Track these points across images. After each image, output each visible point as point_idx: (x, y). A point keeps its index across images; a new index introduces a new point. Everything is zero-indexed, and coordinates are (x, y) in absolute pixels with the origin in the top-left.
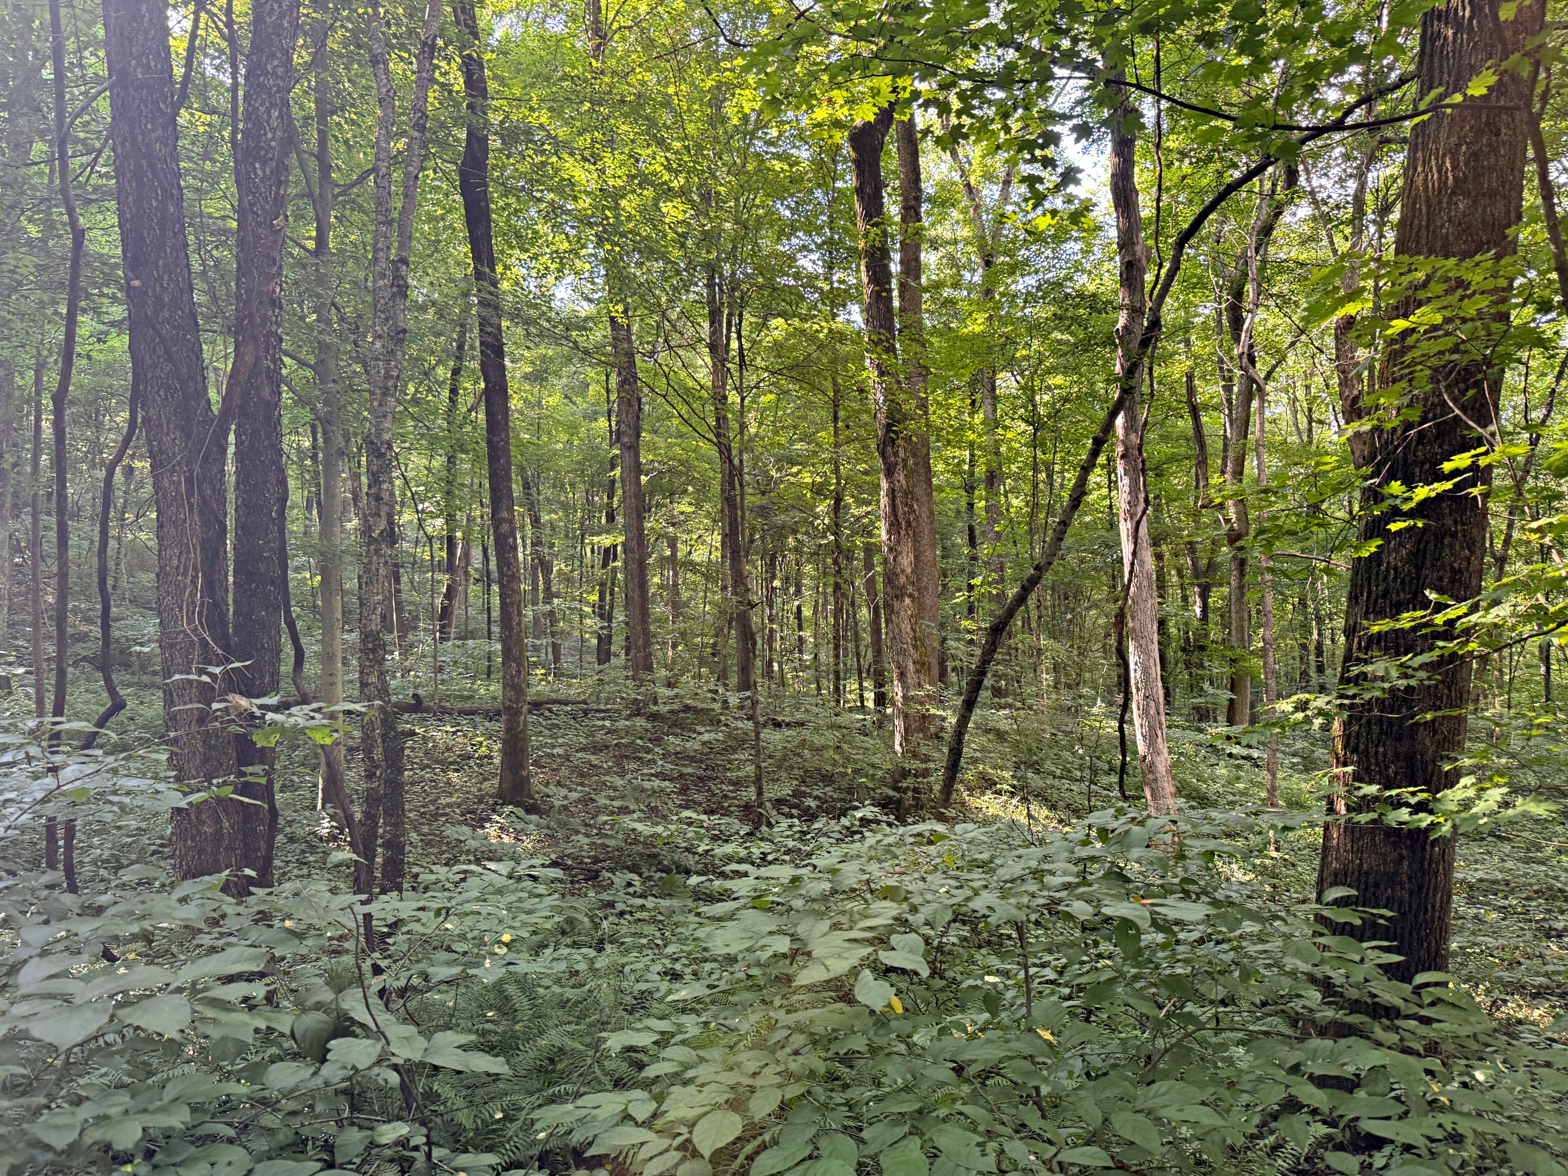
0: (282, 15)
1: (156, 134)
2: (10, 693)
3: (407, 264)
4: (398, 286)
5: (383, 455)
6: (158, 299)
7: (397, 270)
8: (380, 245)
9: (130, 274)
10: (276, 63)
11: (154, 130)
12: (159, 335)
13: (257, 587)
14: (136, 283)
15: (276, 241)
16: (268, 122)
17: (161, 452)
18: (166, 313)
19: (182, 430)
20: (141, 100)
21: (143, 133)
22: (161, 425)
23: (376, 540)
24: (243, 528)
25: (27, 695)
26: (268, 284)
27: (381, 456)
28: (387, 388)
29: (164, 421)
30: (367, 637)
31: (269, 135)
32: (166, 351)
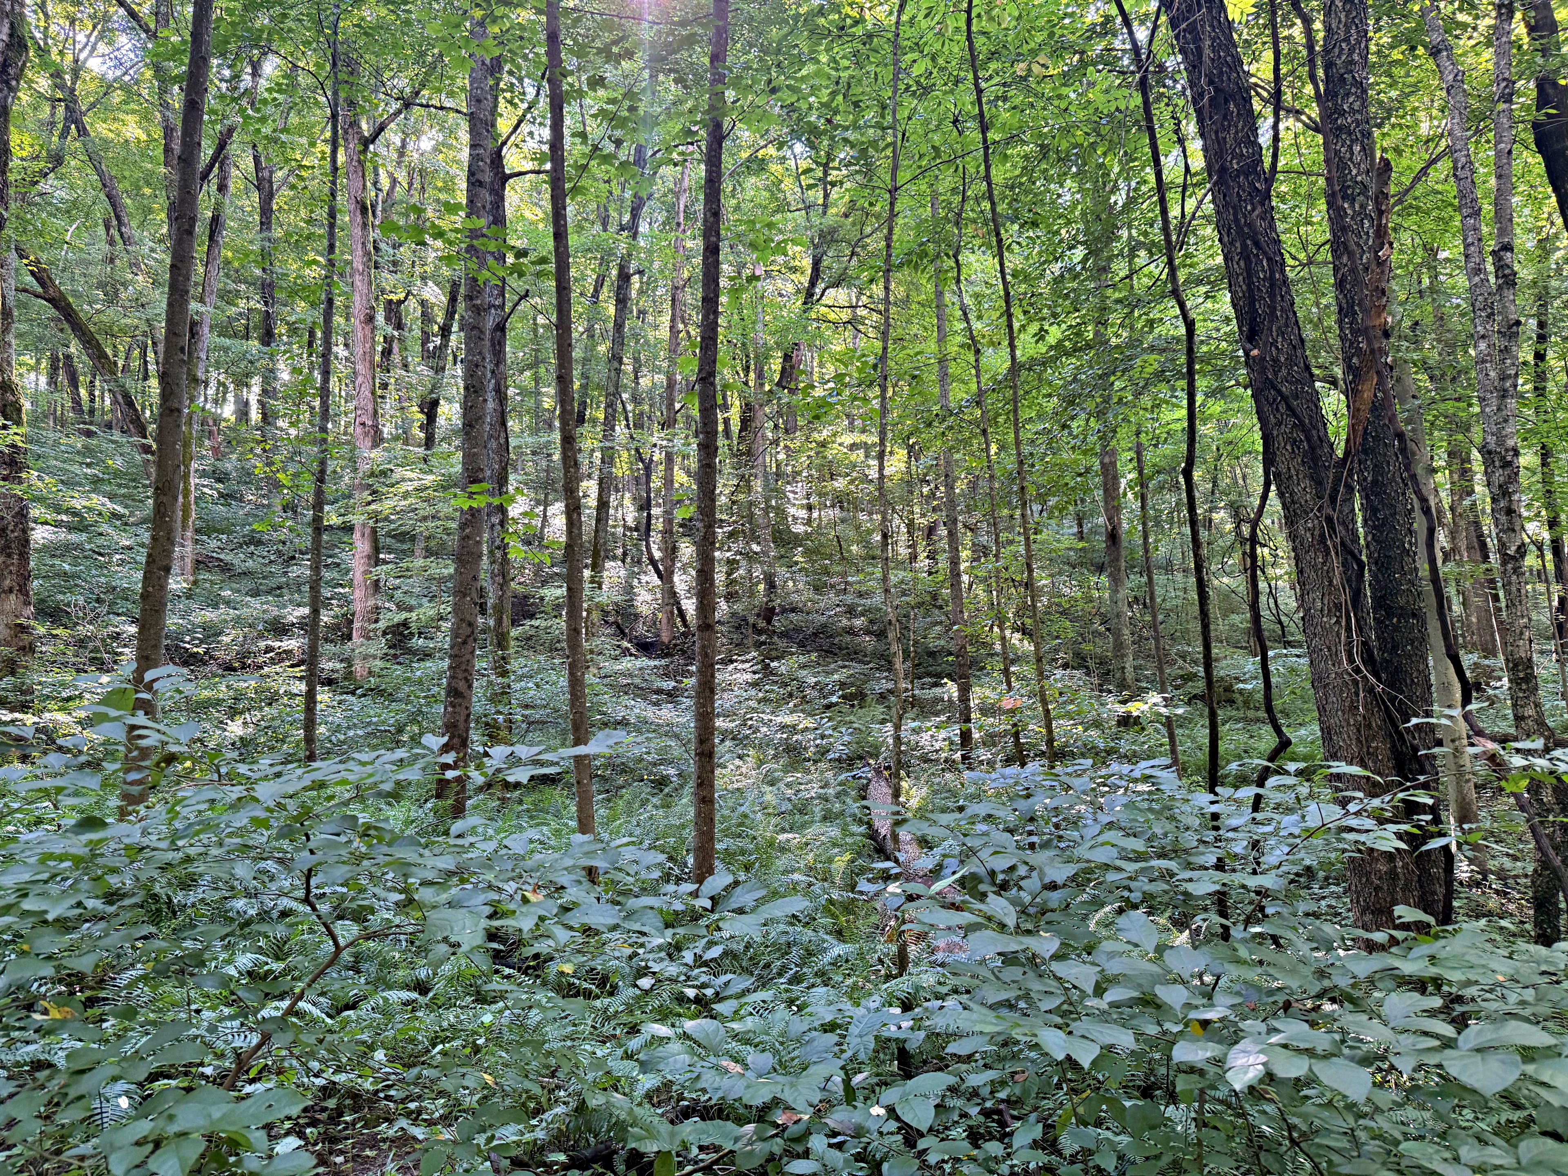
0: (1351, 52)
1: (1257, 212)
2: (1143, 729)
3: (1511, 250)
4: (1504, 276)
5: (1509, 464)
6: (1275, 360)
7: (1500, 259)
8: (1470, 240)
9: (1248, 346)
10: (1351, 100)
11: (1253, 210)
12: (1279, 392)
13: (1399, 621)
14: (1255, 352)
15: (1383, 272)
16: (1351, 159)
17: (1293, 502)
18: (1284, 372)
19: (1312, 478)
20: (1239, 187)
21: (1245, 217)
22: (1290, 477)
23: (1513, 558)
24: (1376, 563)
25: (1157, 730)
26: (1379, 316)
27: (1507, 464)
28: (1505, 390)
29: (1293, 472)
30: (1516, 665)
31: (1354, 172)
32: (1289, 408)
